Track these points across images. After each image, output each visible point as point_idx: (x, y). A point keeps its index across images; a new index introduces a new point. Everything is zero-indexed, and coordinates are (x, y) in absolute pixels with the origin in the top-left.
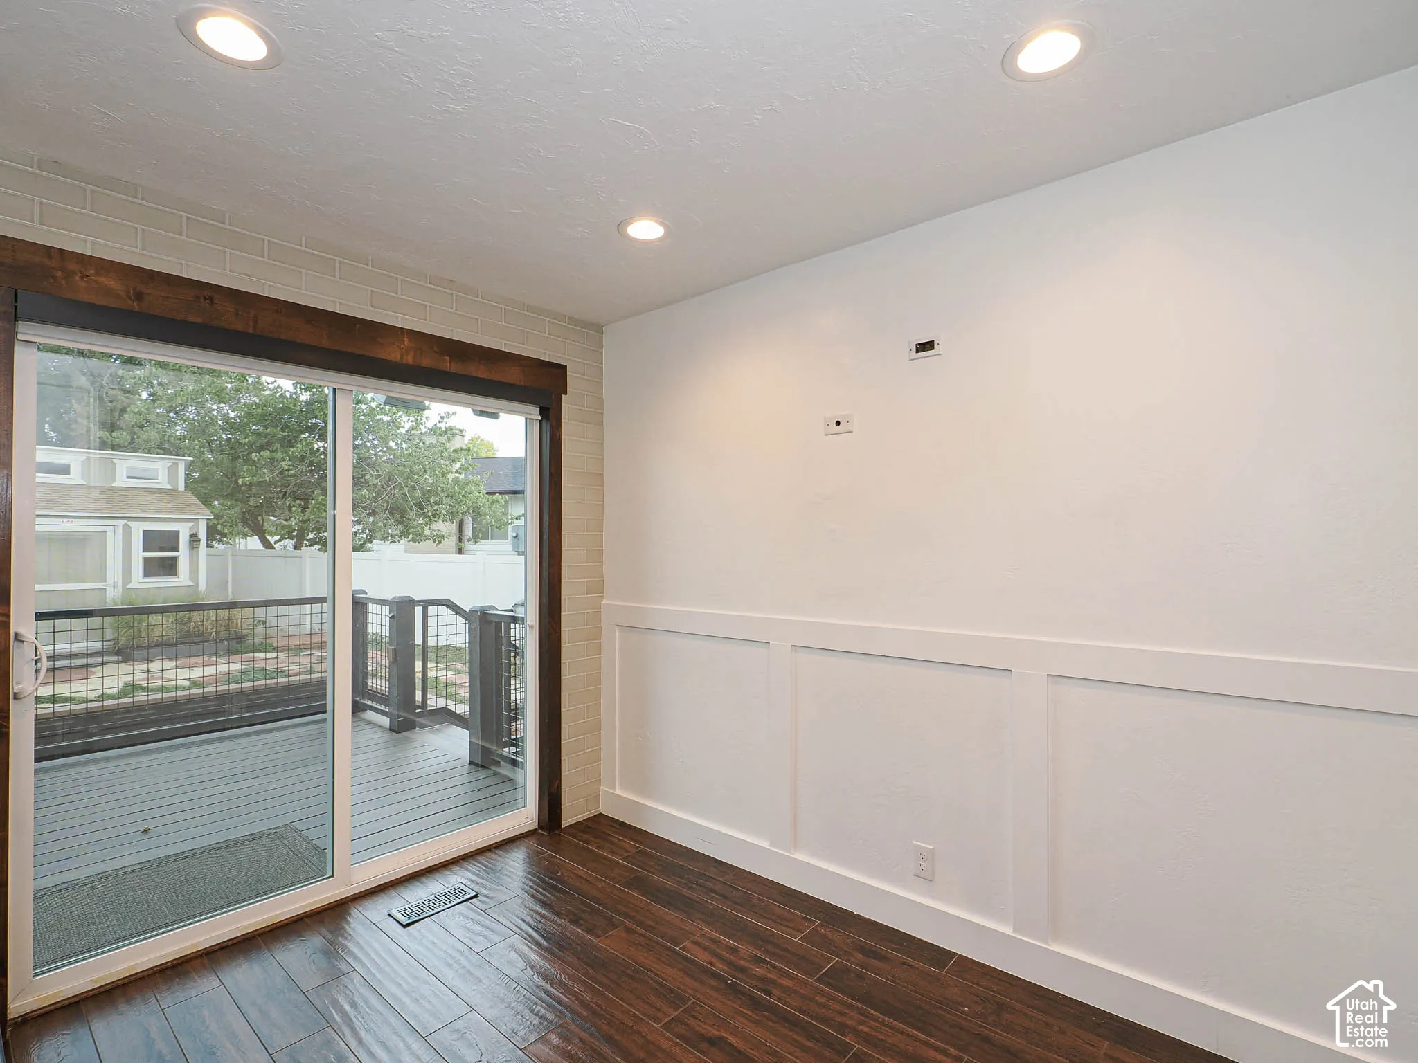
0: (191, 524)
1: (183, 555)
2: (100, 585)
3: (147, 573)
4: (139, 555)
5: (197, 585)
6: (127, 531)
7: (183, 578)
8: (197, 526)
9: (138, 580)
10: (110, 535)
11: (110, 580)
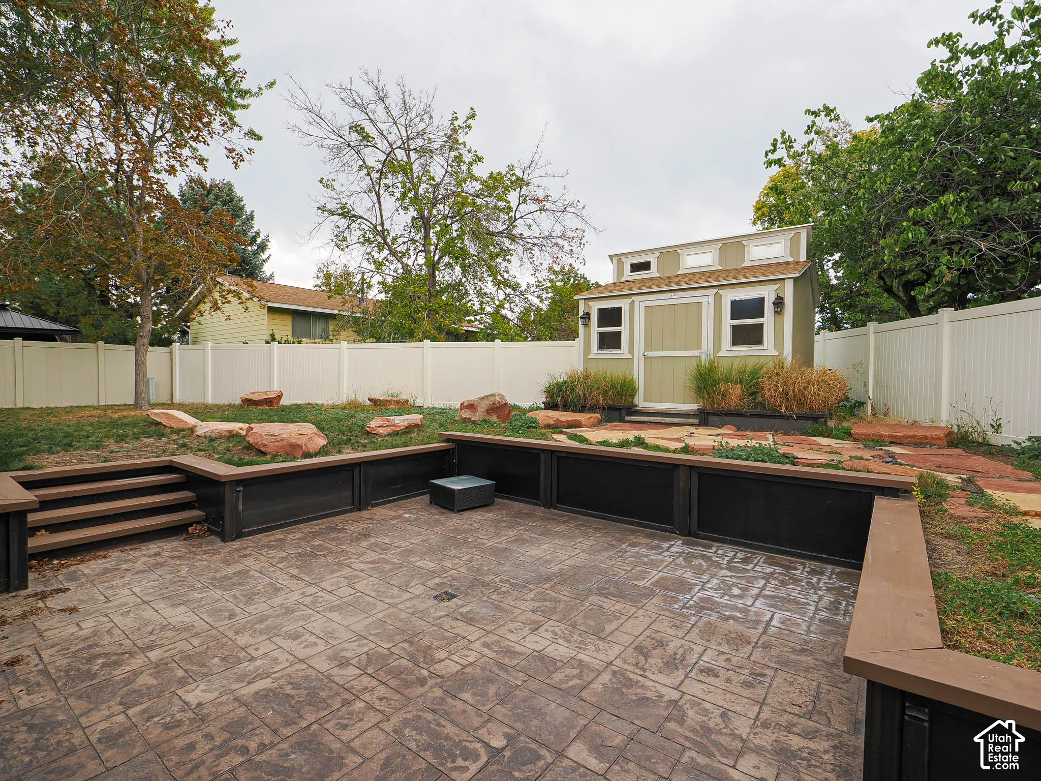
0: (776, 286)
1: (768, 320)
2: (696, 353)
3: (735, 342)
4: (727, 323)
5: (781, 353)
6: (718, 298)
7: (768, 346)
8: (782, 288)
9: (727, 348)
10: (704, 305)
11: (704, 349)
